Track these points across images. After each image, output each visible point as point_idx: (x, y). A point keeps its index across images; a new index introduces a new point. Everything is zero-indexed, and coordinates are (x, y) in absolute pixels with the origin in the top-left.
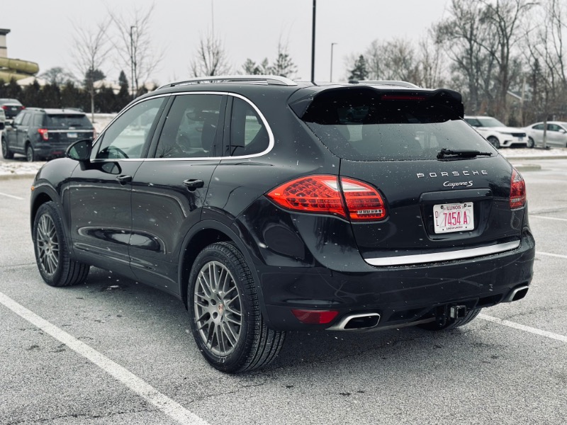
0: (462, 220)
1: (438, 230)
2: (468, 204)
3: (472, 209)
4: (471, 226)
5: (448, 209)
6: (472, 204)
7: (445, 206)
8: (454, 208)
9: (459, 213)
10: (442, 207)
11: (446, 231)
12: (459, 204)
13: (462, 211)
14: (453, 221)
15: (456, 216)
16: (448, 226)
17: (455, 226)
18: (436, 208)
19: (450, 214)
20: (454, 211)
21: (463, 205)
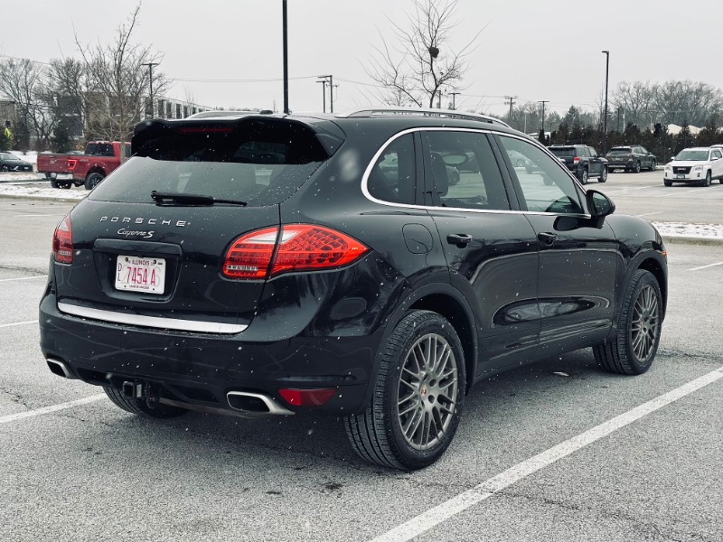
0: (149, 280)
1: (119, 285)
2: (158, 261)
3: (163, 268)
4: (160, 289)
5: (133, 263)
6: (163, 261)
7: (130, 258)
8: (140, 262)
9: (146, 270)
10: (127, 260)
11: (128, 288)
12: (146, 259)
13: (151, 268)
14: (138, 278)
15: (142, 272)
16: (131, 283)
17: (140, 285)
18: (121, 260)
19: (135, 269)
20: (141, 266)
21: (151, 260)
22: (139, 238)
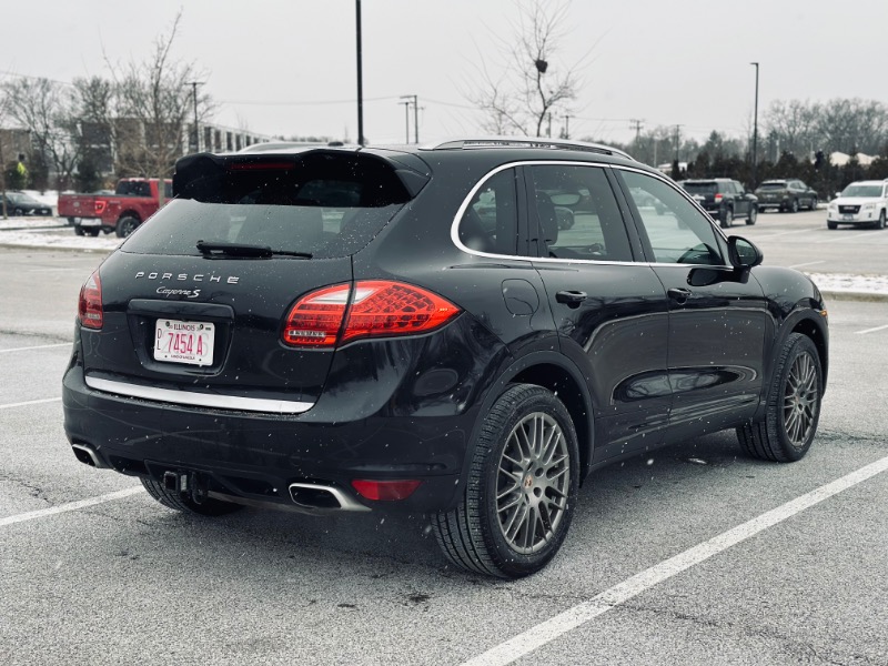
0: (195, 348)
1: (158, 355)
2: (206, 325)
3: (211, 334)
4: (208, 360)
5: (176, 328)
6: (212, 326)
7: (172, 322)
8: (185, 328)
9: (191, 337)
10: (168, 324)
11: (170, 359)
12: (190, 324)
13: (197, 334)
14: (181, 346)
15: (187, 340)
16: (173, 352)
17: (184, 355)
18: (160, 324)
19: (178, 336)
20: (185, 332)
21: (197, 325)
22: (183, 298)
